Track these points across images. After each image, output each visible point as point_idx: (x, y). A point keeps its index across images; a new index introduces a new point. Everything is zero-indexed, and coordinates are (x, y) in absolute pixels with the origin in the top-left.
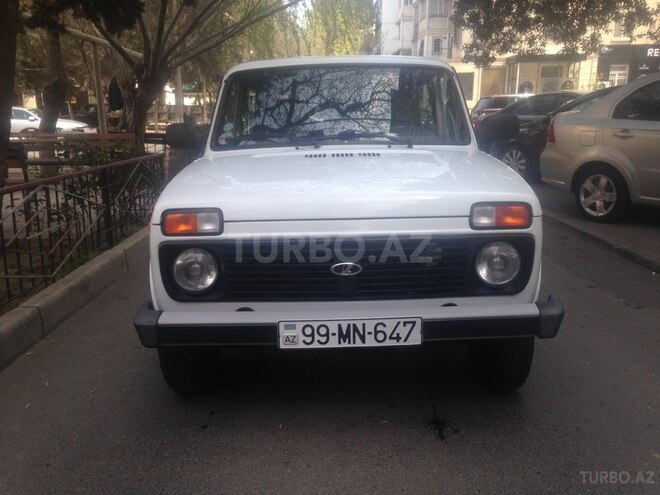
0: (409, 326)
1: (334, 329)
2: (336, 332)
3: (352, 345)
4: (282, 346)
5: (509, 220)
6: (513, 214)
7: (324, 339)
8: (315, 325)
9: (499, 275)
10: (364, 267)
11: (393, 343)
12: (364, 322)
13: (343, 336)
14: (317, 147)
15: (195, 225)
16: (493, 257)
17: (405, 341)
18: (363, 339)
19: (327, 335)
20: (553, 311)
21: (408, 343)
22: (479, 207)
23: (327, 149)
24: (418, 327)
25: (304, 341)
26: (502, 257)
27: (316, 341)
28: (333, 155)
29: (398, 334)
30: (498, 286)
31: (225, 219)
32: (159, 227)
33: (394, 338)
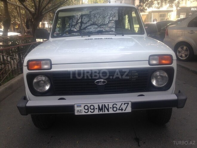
0: (126, 105)
1: (96, 106)
2: (98, 108)
3: (104, 113)
4: (76, 114)
5: (164, 62)
6: (165, 59)
7: (92, 111)
8: (89, 105)
9: (160, 83)
10: (108, 81)
11: (120, 111)
12: (108, 103)
13: (100, 109)
14: (89, 36)
15: (41, 66)
16: (158, 76)
17: (125, 110)
18: (108, 110)
19: (94, 109)
20: (183, 98)
22: (152, 57)
23: (93, 37)
24: (130, 105)
25: (85, 112)
26: (161, 76)
27: (89, 112)
28: (95, 39)
29: (122, 108)
30: (160, 87)
31: (52, 63)
32: (26, 67)
33: (120, 110)
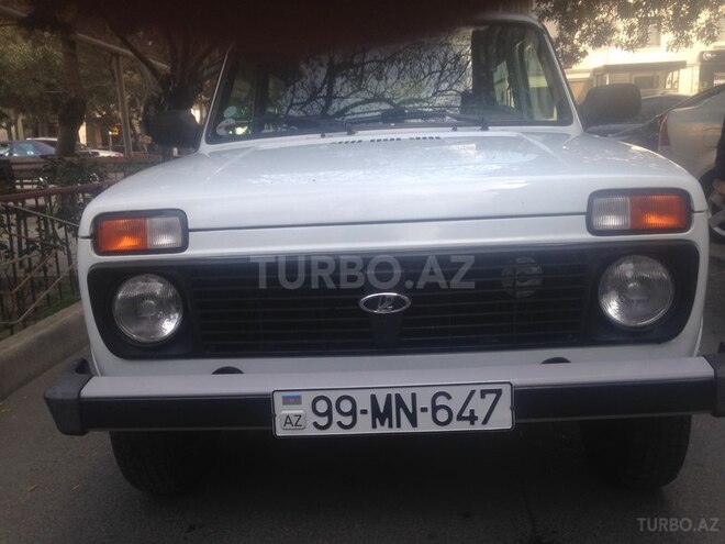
0: (491, 398)
1: (364, 403)
2: (368, 408)
3: (395, 430)
4: (280, 432)
5: (653, 220)
6: (661, 210)
7: (347, 421)
8: (333, 397)
9: (640, 309)
11: (465, 426)
12: (413, 390)
13: (379, 415)
14: (351, 133)
15: (144, 238)
16: (627, 281)
17: (485, 422)
18: (413, 421)
19: (353, 413)
21: (489, 427)
22: (600, 200)
23: (365, 134)
24: (506, 400)
25: (315, 424)
26: (642, 281)
27: (334, 425)
28: (373, 141)
29: (472, 412)
30: (636, 328)
31: (190, 227)
32: (89, 241)
33: (465, 418)
